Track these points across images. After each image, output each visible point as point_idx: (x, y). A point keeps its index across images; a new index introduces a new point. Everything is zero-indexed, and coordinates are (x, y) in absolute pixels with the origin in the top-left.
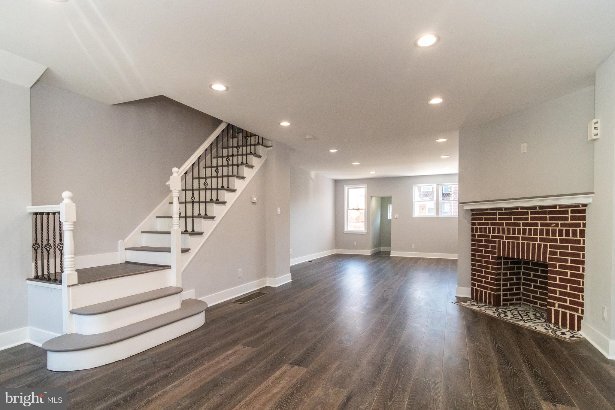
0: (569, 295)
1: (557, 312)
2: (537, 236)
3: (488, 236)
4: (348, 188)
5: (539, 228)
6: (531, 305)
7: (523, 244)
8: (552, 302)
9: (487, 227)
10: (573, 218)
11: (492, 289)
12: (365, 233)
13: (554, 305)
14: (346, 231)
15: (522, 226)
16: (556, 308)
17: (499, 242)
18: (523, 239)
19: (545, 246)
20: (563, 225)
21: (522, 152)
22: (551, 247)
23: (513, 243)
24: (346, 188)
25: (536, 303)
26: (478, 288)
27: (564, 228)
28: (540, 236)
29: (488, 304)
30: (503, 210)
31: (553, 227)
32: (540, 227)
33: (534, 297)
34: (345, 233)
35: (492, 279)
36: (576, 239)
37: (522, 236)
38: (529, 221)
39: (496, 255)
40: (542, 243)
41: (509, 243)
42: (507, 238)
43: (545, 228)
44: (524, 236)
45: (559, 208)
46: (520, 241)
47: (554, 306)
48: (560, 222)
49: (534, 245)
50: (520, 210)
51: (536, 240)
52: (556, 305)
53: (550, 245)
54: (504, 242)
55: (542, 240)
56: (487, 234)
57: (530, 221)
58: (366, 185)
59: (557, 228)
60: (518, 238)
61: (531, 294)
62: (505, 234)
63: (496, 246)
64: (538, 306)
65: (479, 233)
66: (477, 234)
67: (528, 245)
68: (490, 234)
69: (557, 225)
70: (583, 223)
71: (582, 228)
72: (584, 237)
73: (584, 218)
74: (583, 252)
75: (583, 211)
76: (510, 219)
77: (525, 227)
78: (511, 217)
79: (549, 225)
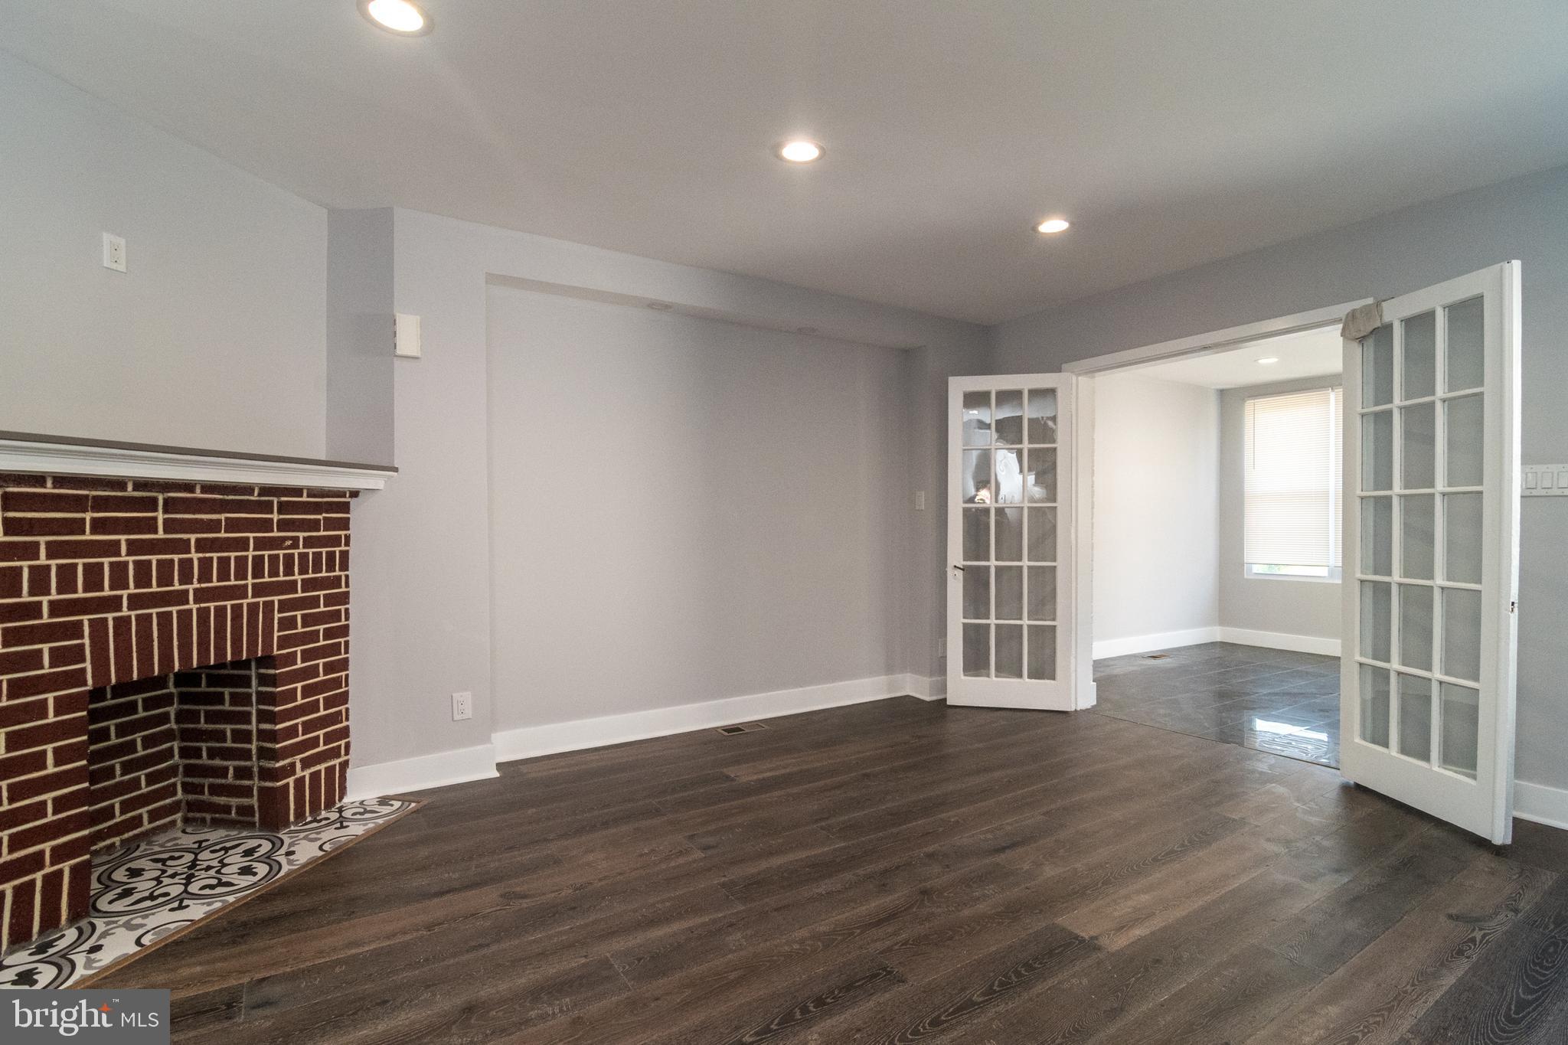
0: (322, 722)
1: (299, 785)
2: (247, 579)
3: (32, 611)
5: (251, 553)
7: (203, 614)
8: (288, 765)
9: (25, 564)
10: (327, 524)
13: (291, 770)
15: (197, 551)
16: (298, 773)
17: (99, 627)
18: (200, 595)
19: (269, 606)
20: (306, 543)
22: (282, 606)
23: (165, 619)
27: (310, 551)
28: (253, 577)
30: (130, 487)
31: (286, 548)
32: (254, 550)
36: (334, 576)
37: (198, 586)
38: (223, 534)
39: (86, 686)
40: (261, 600)
41: (144, 621)
42: (135, 602)
43: (266, 553)
44: (203, 585)
45: (308, 496)
46: (193, 606)
47: (293, 773)
48: (301, 535)
49: (237, 611)
50: (198, 493)
51: (243, 592)
52: (297, 766)
53: (279, 601)
55: (258, 590)
56: (24, 599)
57: (226, 531)
59: (296, 552)
60: (182, 597)
62: (128, 588)
63: (83, 645)
67: (221, 612)
68: (45, 599)
69: (296, 543)
70: (346, 535)
71: (343, 548)
72: (347, 570)
73: (345, 524)
74: (347, 606)
75: (345, 508)
76: (150, 526)
77: (208, 555)
78: (155, 519)
79: (276, 543)
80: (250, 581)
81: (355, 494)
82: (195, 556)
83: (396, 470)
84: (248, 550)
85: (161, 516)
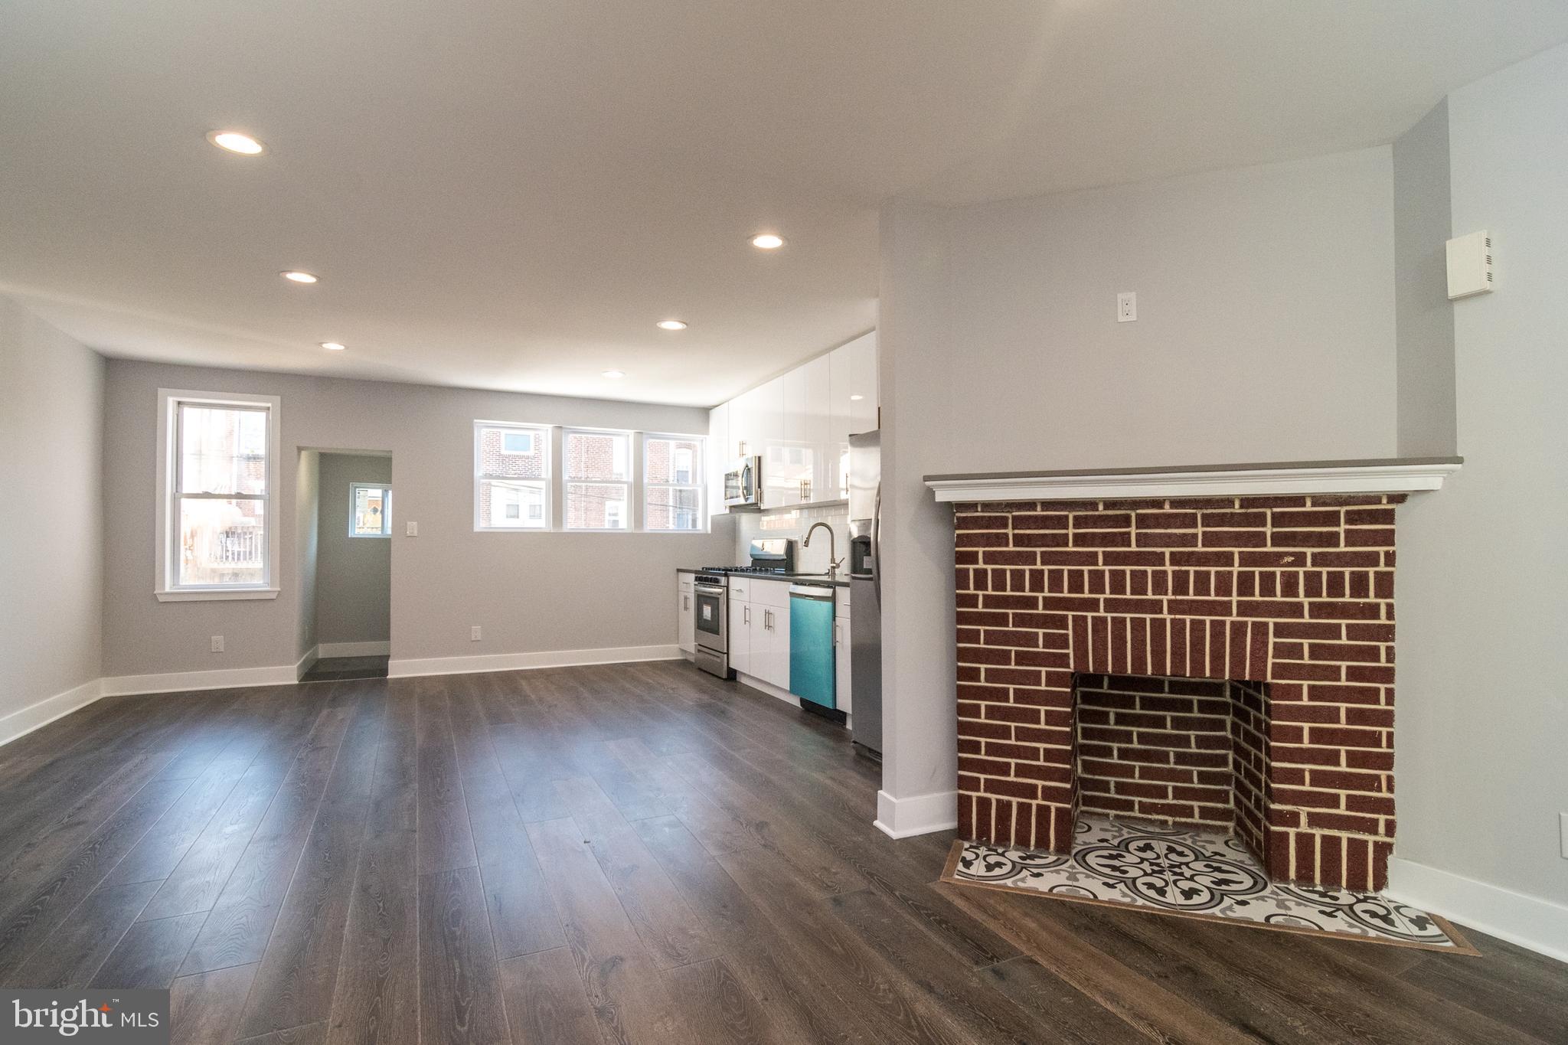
0: (1345, 781)
1: (1305, 841)
2: (1231, 595)
3: (1032, 603)
4: (179, 403)
5: (1236, 569)
6: (1112, 813)
7: (1178, 626)
8: (1288, 812)
9: (1027, 568)
10: (1352, 538)
11: (1050, 794)
12: (274, 596)
13: (1293, 820)
14: (167, 589)
15: (1172, 564)
16: (1304, 827)
17: (1080, 622)
18: (1175, 606)
19: (1260, 630)
20: (1318, 560)
21: (1121, 319)
22: (1280, 630)
23: (1138, 624)
24: (171, 402)
25: (1129, 806)
26: (988, 795)
27: (1325, 570)
28: (1239, 594)
29: (1032, 848)
30: (1101, 507)
31: (1288, 565)
32: (1240, 566)
33: (1121, 788)
34: (161, 599)
35: (1050, 755)
36: (1364, 604)
37: (1173, 597)
38: (1200, 548)
39: (1069, 668)
40: (1250, 620)
41: (1119, 624)
42: (1111, 605)
43: (1257, 570)
44: (1179, 598)
45: (1313, 505)
46: (1166, 615)
47: (1297, 824)
48: (1309, 551)
49: (1218, 628)
50: (1167, 509)
51: (1226, 609)
52: (1303, 819)
53: (1275, 624)
54: (1099, 623)
55: (1245, 609)
56: (1027, 593)
57: (1204, 545)
58: (279, 398)
59: (1301, 570)
60: (1156, 607)
61: (1112, 780)
62: (1104, 593)
63: (1067, 635)
64: (1137, 814)
65: (990, 592)
66: (980, 593)
67: (1198, 626)
68: (1040, 595)
69: (1300, 560)
70: (1387, 553)
71: (1382, 568)
72: (1390, 595)
73: (1388, 538)
74: (1390, 644)
75: (1388, 516)
76: (1125, 540)
77: (1184, 568)
78: (1129, 534)
79: (1275, 559)
80: (1235, 598)
81: (1399, 498)
82: (1169, 568)
83: (1459, 460)
84: (1232, 565)
85: (1133, 531)
